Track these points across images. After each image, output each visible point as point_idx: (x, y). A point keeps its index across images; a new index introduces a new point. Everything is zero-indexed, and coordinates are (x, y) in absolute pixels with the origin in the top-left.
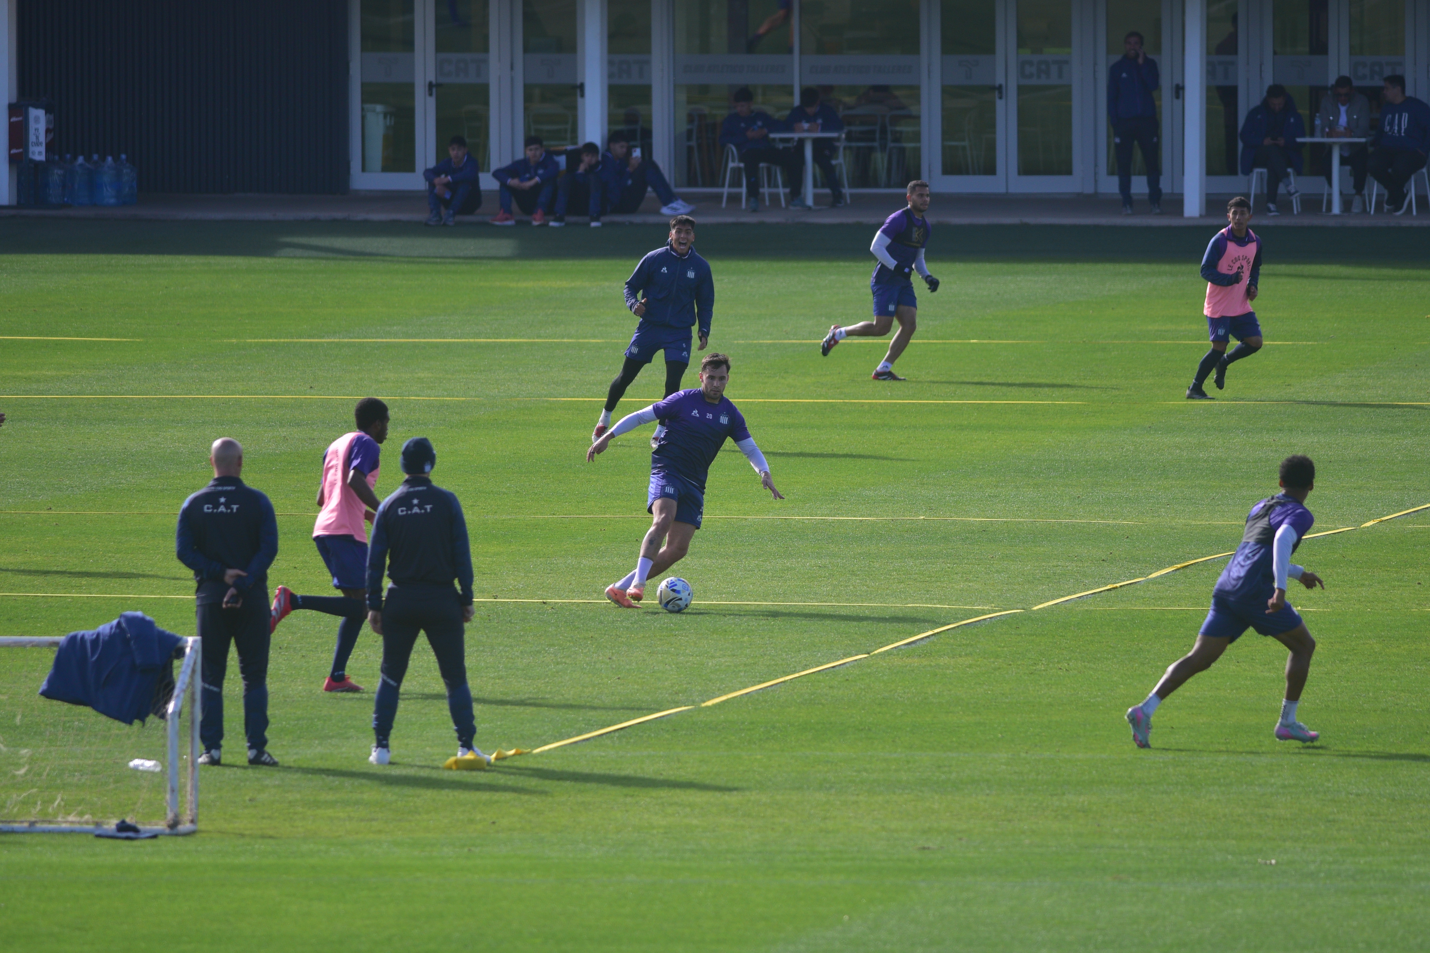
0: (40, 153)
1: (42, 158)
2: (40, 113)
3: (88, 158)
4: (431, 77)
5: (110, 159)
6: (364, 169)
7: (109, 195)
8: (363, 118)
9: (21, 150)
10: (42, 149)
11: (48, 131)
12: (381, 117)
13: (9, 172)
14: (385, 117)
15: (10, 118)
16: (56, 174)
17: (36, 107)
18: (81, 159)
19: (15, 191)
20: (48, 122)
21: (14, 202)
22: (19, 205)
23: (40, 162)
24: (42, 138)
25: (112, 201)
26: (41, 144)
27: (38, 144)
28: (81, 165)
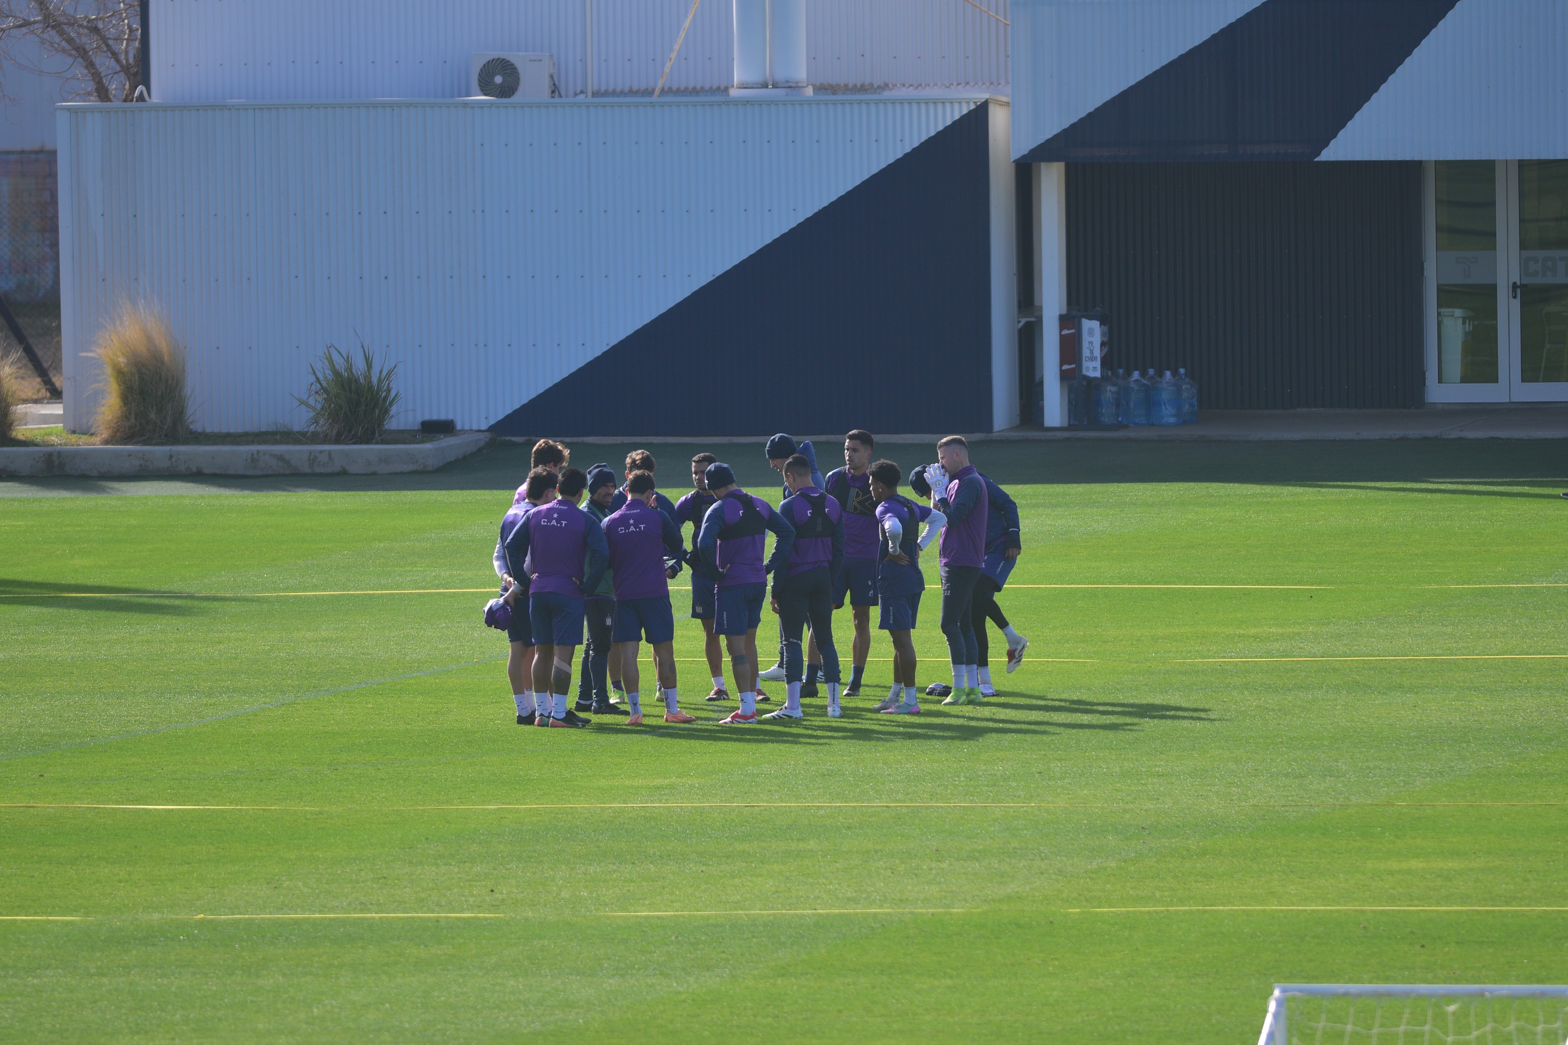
0: (1095, 368)
1: (1098, 374)
2: (1095, 325)
3: (1143, 374)
4: (1516, 278)
5: (1168, 374)
6: (1440, 381)
7: (1168, 414)
8: (1439, 324)
9: (1073, 366)
10: (1098, 364)
11: (1103, 344)
12: (1460, 321)
13: (1060, 390)
14: (1464, 323)
15: (1061, 331)
16: (1110, 391)
17: (1090, 318)
18: (1136, 375)
19: (1066, 412)
20: (1103, 334)
21: (1066, 424)
22: (1070, 428)
23: (1095, 378)
24: (1097, 353)
25: (1172, 420)
26: (1096, 358)
27: (1092, 359)
28: (1136, 381)
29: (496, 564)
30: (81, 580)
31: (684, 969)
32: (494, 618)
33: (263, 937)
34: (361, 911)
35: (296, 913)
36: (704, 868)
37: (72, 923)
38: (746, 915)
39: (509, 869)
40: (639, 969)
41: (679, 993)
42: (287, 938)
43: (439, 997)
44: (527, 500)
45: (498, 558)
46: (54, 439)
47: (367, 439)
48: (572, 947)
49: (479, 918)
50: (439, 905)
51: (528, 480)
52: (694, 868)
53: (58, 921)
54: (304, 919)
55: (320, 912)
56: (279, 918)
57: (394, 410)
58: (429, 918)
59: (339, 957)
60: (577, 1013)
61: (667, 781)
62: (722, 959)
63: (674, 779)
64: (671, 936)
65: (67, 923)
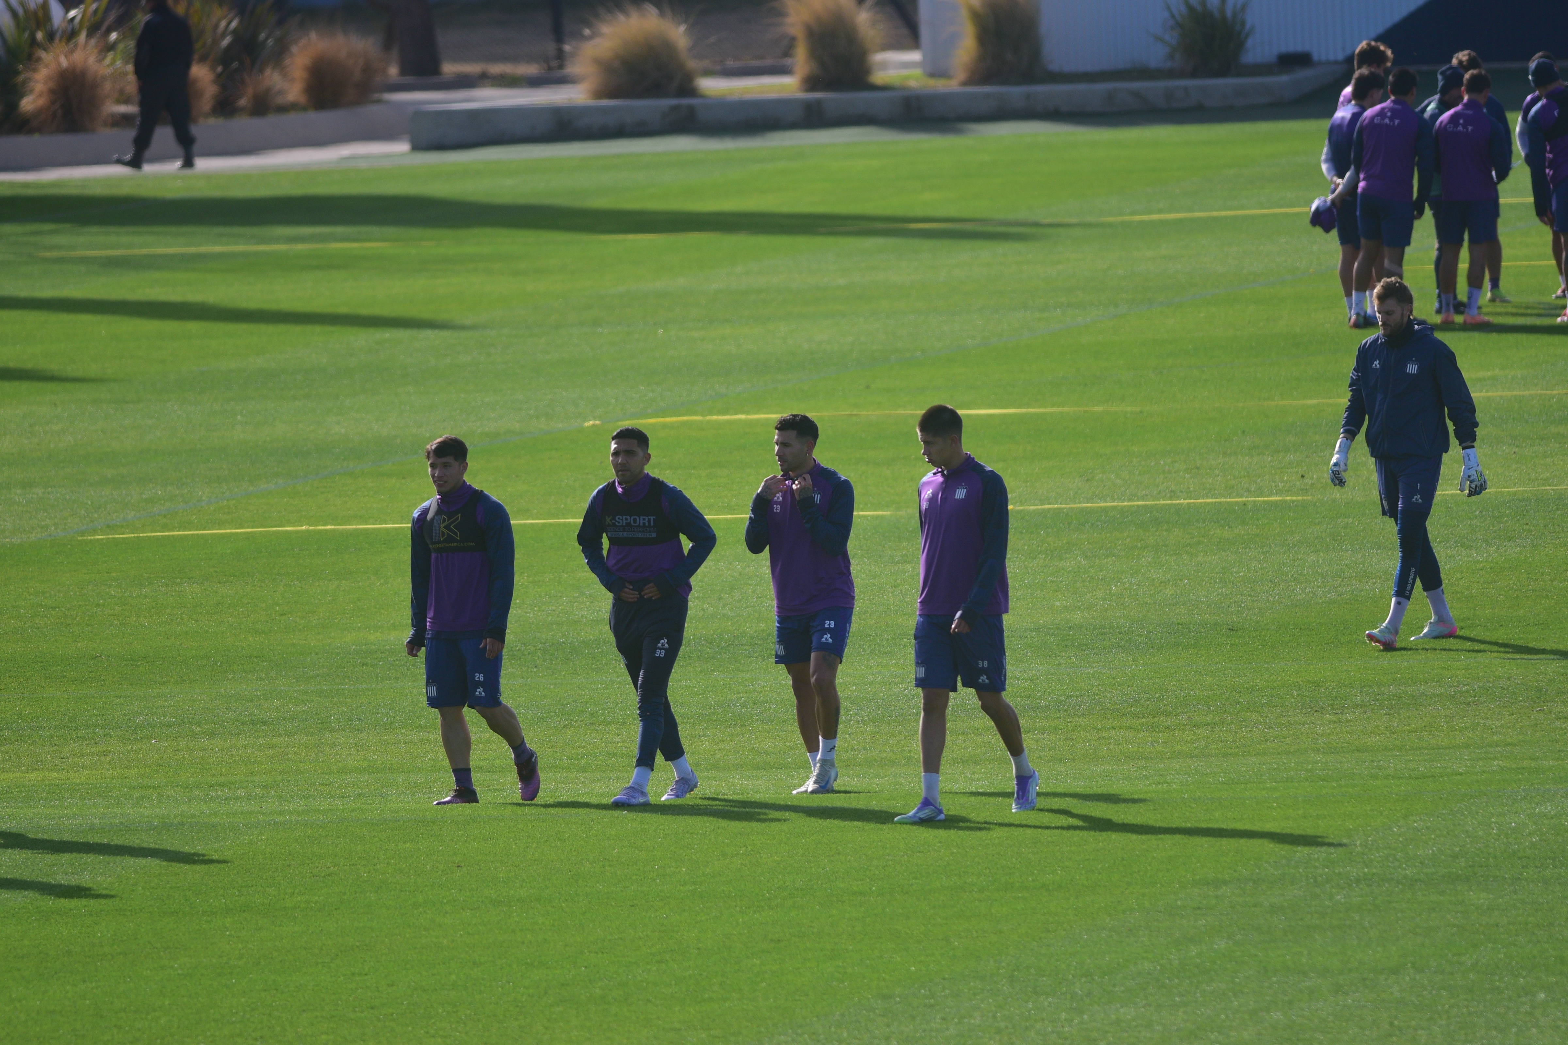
29: (1324, 167)
30: (930, 212)
31: (1486, 541)
32: (1321, 219)
33: (1069, 524)
34: (1171, 498)
35: (1105, 501)
36: (1517, 450)
37: (882, 517)
38: (1553, 490)
39: (1321, 457)
40: (1440, 542)
41: (1478, 562)
42: (1092, 525)
43: (1237, 573)
44: (1353, 102)
45: (1326, 161)
46: (913, 84)
47: (1223, 72)
48: (1376, 524)
49: (1286, 501)
50: (1248, 490)
51: (1353, 82)
52: (1507, 450)
53: (868, 516)
54: (1112, 507)
55: (1129, 500)
56: (1087, 507)
57: (1250, 43)
58: (1237, 502)
59: (1142, 540)
60: (1374, 583)
61: (1490, 374)
62: (1524, 530)
63: (1497, 371)
64: (1475, 511)
65: (878, 517)
